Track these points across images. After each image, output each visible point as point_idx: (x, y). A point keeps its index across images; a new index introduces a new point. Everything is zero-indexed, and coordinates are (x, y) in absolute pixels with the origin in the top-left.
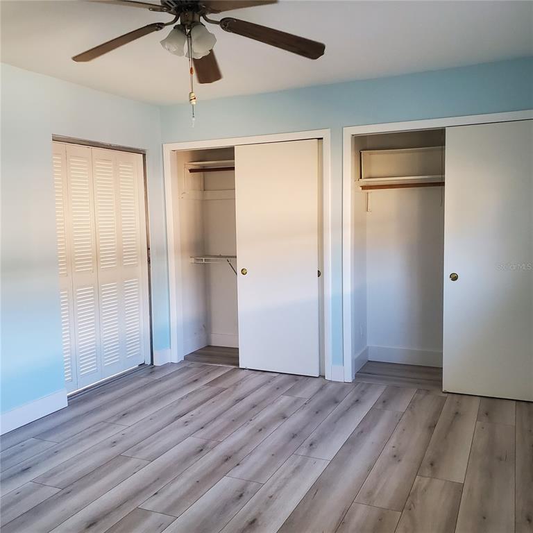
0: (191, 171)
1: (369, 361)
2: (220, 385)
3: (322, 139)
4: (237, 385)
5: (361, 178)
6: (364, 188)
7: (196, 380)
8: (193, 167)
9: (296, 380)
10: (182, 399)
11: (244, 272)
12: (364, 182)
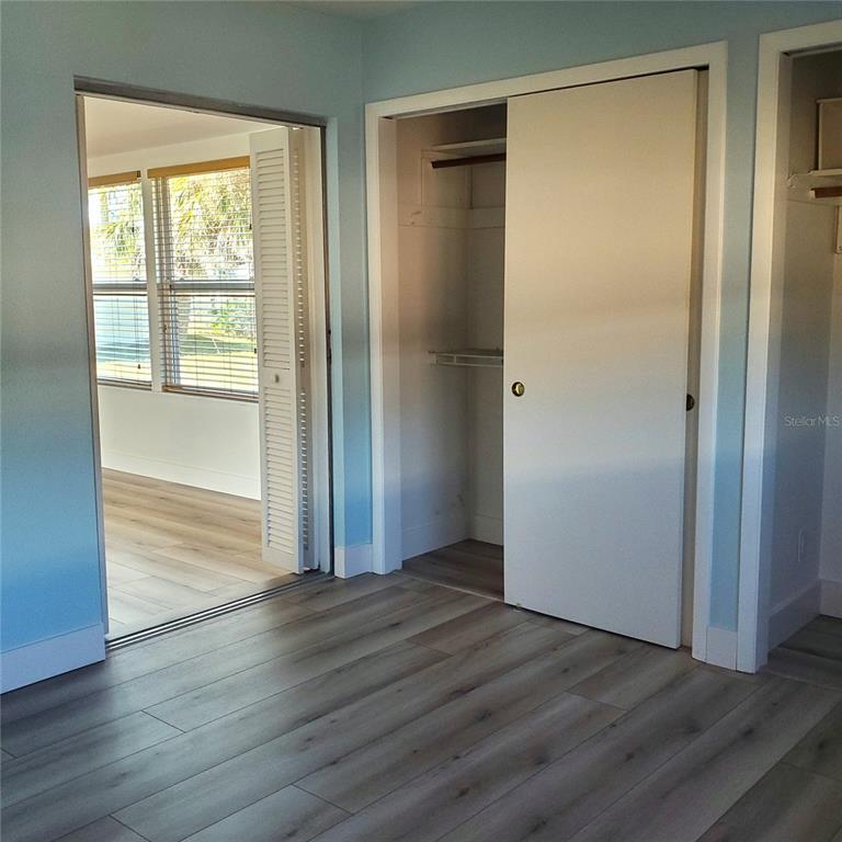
0: (436, 164)
1: (822, 615)
2: (441, 645)
3: (706, 68)
4: (476, 650)
5: (817, 169)
6: (821, 192)
7: (397, 624)
8: (441, 157)
9: (621, 652)
10: (339, 671)
11: (518, 390)
12: (823, 176)
